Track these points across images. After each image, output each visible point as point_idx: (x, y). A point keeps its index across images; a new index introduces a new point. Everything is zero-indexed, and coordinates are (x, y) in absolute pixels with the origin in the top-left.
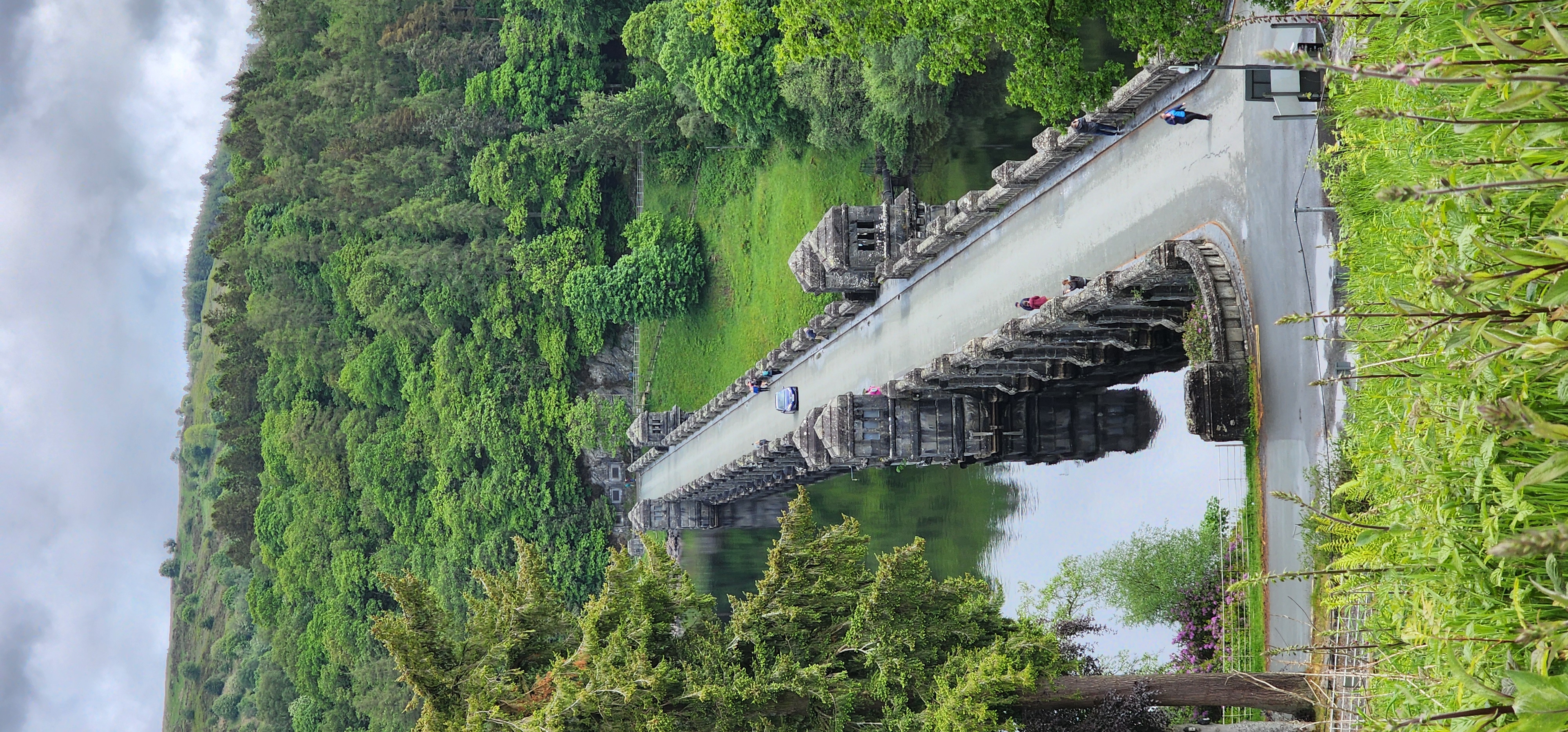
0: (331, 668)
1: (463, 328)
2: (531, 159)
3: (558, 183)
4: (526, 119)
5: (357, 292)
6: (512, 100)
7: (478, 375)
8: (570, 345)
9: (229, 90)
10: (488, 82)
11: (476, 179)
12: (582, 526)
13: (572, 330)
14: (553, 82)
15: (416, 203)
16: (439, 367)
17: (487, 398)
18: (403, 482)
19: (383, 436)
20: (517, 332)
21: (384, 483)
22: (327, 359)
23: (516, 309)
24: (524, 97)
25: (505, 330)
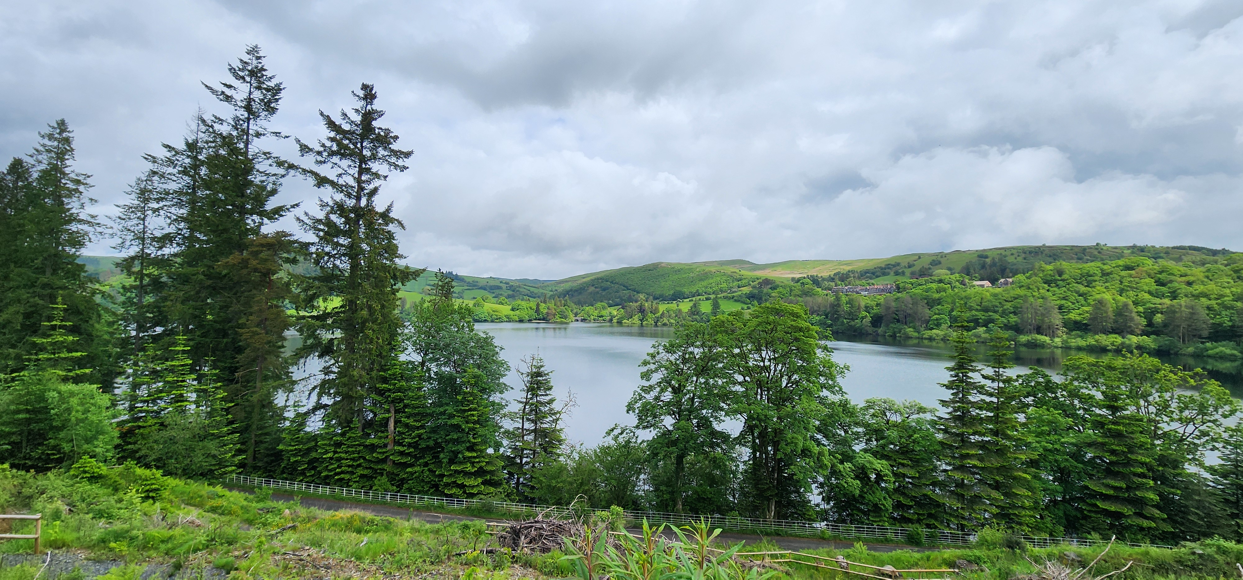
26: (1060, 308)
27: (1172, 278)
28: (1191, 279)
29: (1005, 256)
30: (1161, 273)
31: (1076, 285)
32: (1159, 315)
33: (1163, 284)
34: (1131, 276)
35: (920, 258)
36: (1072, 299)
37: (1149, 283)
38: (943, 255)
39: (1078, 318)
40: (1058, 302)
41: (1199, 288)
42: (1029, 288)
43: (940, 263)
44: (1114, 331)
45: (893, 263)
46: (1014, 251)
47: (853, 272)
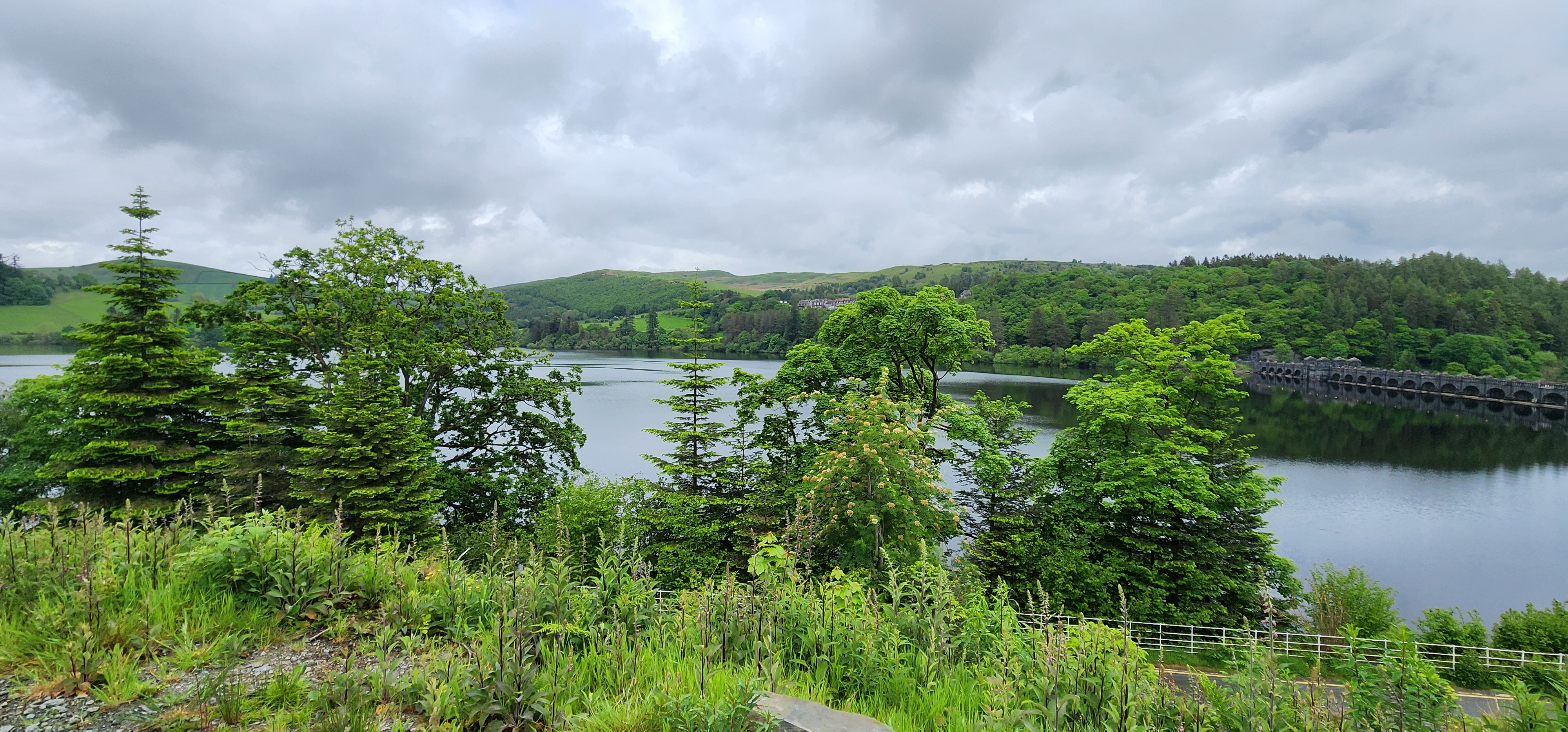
0: (1167, 284)
1: (1302, 317)
2: (1375, 336)
3: (1368, 344)
4: (1391, 335)
5: (1306, 288)
6: (1398, 331)
7: (1288, 321)
8: (1304, 346)
9: (1344, 257)
10: (1404, 324)
11: (1366, 320)
12: (1239, 348)
13: (1308, 347)
14: (1406, 343)
15: (1351, 303)
16: (1287, 310)
17: (1281, 323)
18: (1241, 301)
19: (1255, 296)
20: (1307, 331)
21: (1239, 296)
22: (1271, 281)
23: (1315, 332)
24: (1401, 335)
25: (1307, 328)
26: (1006, 320)
27: (1104, 288)
28: (1117, 289)
29: (987, 271)
30: (1096, 282)
31: (1024, 295)
32: (1085, 326)
33: (1095, 295)
34: (1071, 286)
35: (907, 270)
36: (1017, 310)
37: (1082, 293)
38: (929, 268)
39: (1020, 331)
40: (1006, 314)
41: (1122, 299)
42: (983, 300)
43: (924, 276)
44: (1047, 344)
45: (879, 276)
46: (996, 265)
47: (837, 285)
